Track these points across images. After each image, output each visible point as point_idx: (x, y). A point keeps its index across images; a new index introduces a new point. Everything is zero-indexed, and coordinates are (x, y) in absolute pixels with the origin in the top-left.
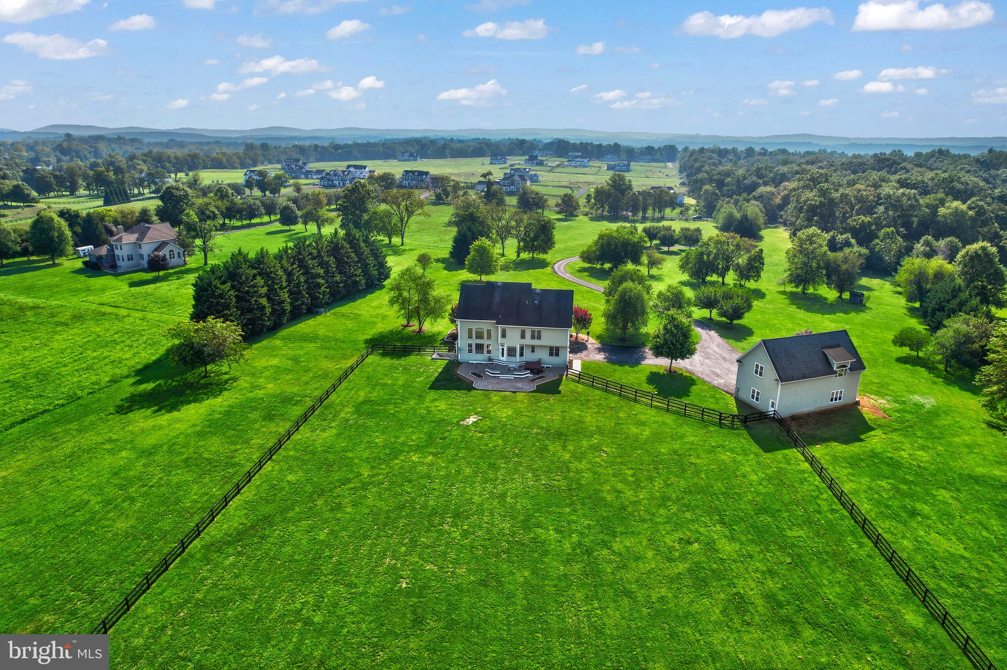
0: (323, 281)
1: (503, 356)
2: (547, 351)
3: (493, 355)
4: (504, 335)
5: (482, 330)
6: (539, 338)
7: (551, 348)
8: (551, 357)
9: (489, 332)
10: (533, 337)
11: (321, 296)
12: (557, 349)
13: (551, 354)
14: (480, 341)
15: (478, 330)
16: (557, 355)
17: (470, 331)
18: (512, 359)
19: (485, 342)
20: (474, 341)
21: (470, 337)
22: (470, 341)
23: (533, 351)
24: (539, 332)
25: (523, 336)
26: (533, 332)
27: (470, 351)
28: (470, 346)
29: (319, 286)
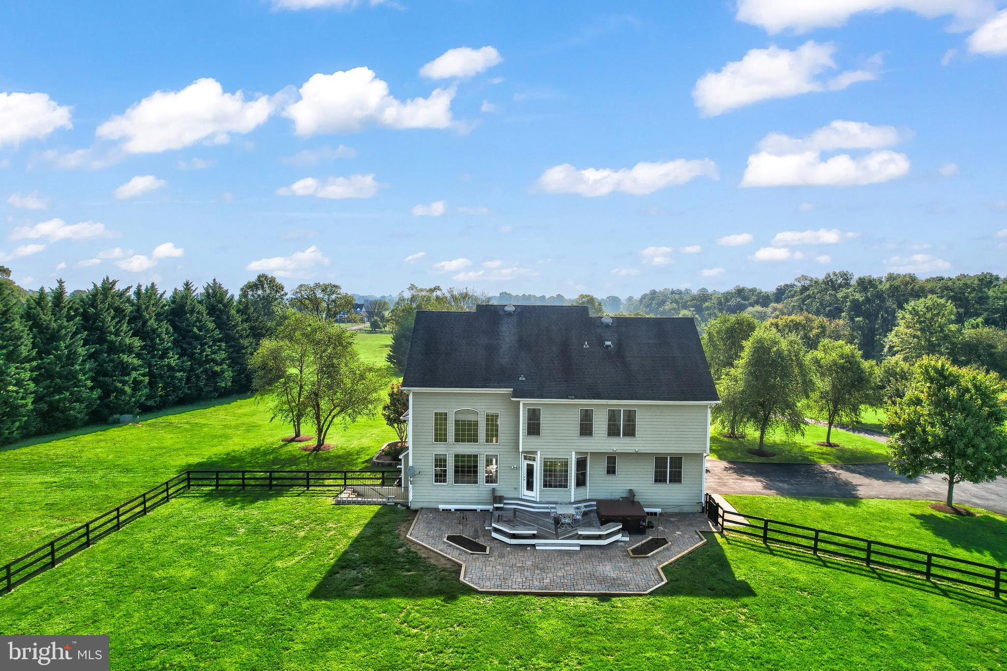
0: (136, 362)
1: (530, 486)
2: (649, 470)
3: (501, 487)
4: (534, 429)
5: (471, 418)
6: (630, 431)
7: (660, 461)
8: (661, 486)
9: (492, 420)
10: (613, 431)
11: (127, 389)
12: (677, 461)
13: (660, 478)
14: (466, 449)
15: (462, 417)
16: (676, 478)
17: (441, 418)
18: (555, 494)
19: (479, 449)
20: (452, 450)
21: (440, 437)
22: (440, 449)
23: (611, 470)
24: (631, 416)
25: (586, 429)
26: (613, 416)
27: (440, 477)
28: (440, 462)
29: (125, 369)
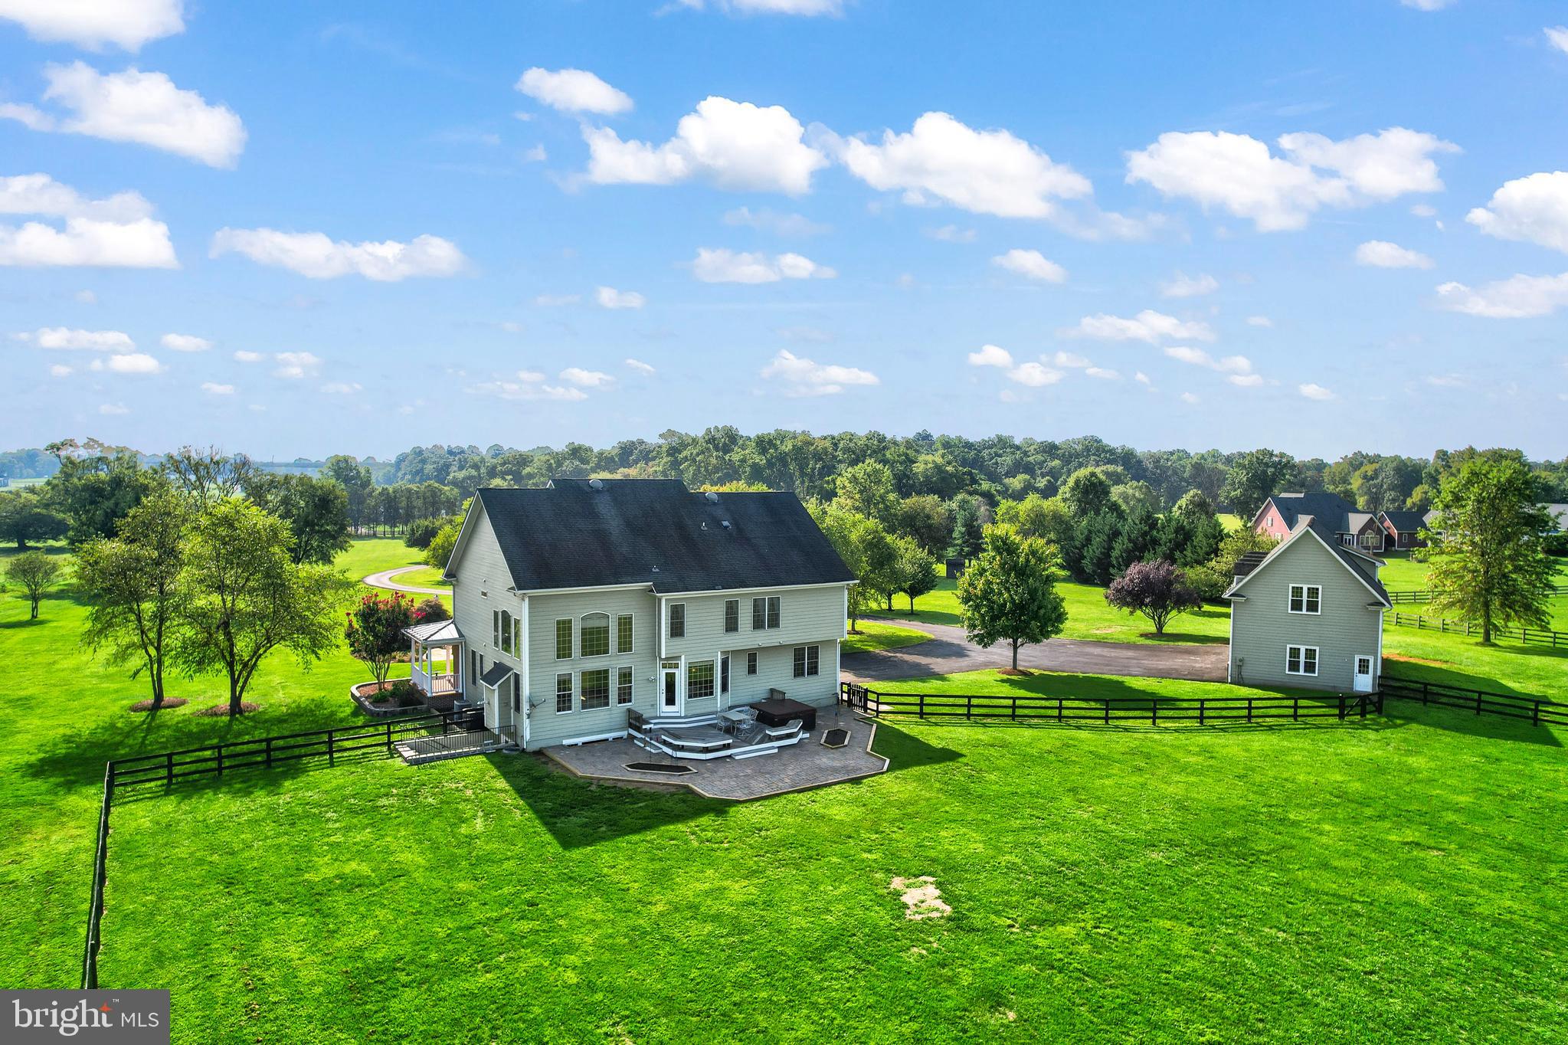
1: (671, 701)
2: (788, 663)
3: (636, 704)
4: (677, 629)
5: (602, 623)
6: (774, 622)
7: (798, 652)
8: (800, 680)
9: (625, 624)
10: (758, 624)
12: (814, 650)
13: (798, 672)
14: (595, 663)
15: (591, 624)
16: (814, 670)
17: (564, 628)
18: (702, 704)
19: (612, 662)
20: (578, 666)
21: (563, 651)
22: (564, 668)
23: (752, 670)
24: (774, 604)
25: (731, 625)
26: (757, 605)
27: (564, 702)
28: (564, 684)
